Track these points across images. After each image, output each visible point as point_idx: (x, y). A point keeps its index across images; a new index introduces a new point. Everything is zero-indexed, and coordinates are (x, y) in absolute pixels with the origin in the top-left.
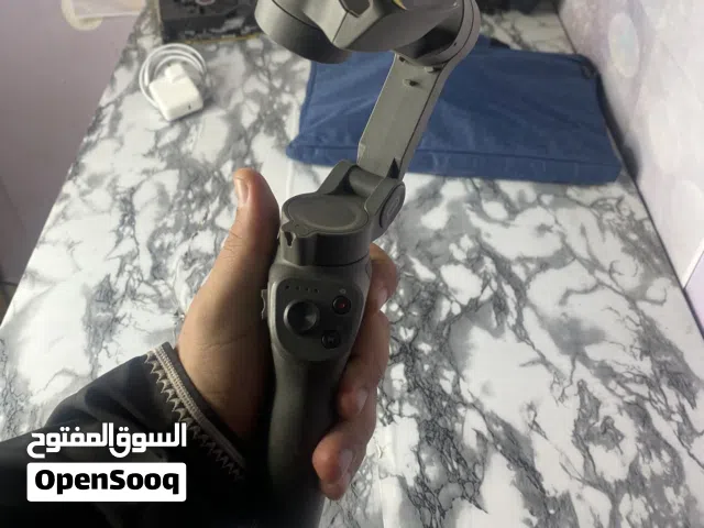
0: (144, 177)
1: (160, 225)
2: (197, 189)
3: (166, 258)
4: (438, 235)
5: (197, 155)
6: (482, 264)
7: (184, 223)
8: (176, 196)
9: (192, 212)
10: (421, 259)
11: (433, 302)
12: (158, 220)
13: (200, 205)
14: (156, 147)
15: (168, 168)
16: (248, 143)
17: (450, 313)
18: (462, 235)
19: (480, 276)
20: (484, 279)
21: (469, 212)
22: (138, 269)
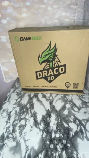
0: (13, 109)
1: (15, 119)
2: (22, 110)
3: (16, 127)
4: (67, 116)
5: (23, 104)
6: (76, 122)
7: (20, 118)
8: (19, 112)
9: (21, 115)
10: (65, 122)
11: (69, 132)
12: (15, 118)
13: (23, 114)
14: (16, 103)
15: (18, 107)
16: (32, 100)
17: (72, 135)
18: (71, 115)
19: (76, 125)
20: (77, 125)
21: (71, 110)
22: (10, 130)
